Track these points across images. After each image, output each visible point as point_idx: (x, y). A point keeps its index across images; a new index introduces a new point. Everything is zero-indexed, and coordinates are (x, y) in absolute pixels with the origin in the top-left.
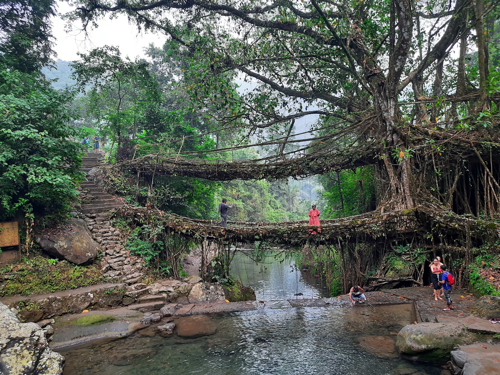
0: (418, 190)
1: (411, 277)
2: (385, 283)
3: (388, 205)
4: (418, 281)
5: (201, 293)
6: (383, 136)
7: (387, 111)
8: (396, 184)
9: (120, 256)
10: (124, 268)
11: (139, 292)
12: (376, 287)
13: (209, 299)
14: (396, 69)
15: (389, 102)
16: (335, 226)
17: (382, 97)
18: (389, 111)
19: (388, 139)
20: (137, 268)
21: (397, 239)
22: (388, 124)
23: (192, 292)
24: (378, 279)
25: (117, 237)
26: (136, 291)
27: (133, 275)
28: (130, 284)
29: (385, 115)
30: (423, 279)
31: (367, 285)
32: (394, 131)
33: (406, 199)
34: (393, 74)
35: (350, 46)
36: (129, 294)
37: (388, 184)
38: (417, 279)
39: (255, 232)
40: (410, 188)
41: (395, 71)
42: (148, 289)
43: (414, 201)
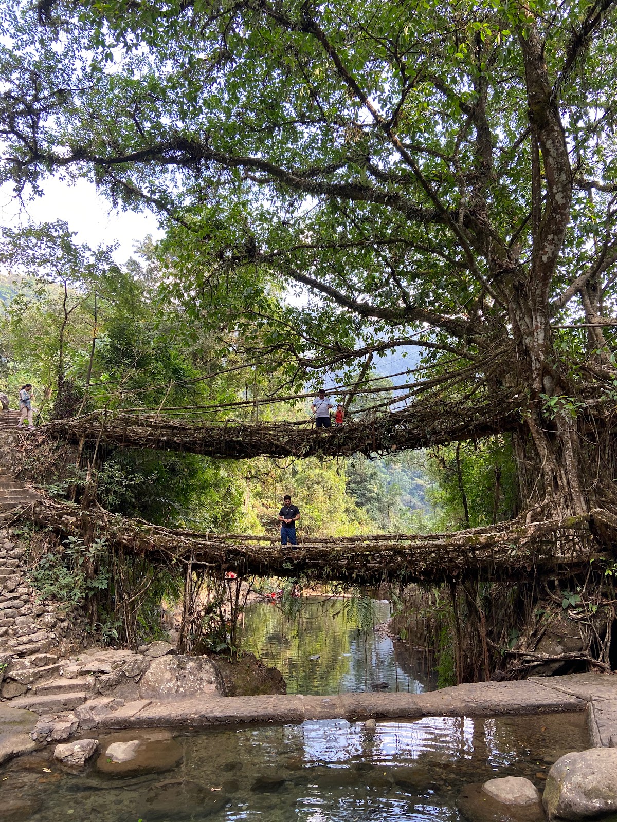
0: (595, 482)
1: (587, 652)
2: (536, 663)
3: (539, 509)
4: (599, 662)
5: (168, 675)
6: (527, 379)
7: (531, 334)
8: (552, 469)
9: (15, 598)
10: (17, 621)
11: (39, 672)
12: (520, 671)
13: (181, 690)
14: (545, 258)
15: (534, 317)
16: (437, 545)
17: (521, 308)
18: (535, 334)
19: (535, 386)
20: (44, 623)
21: (558, 575)
22: (533, 357)
23: (148, 674)
24: (522, 655)
25: (16, 562)
26: (32, 671)
27: (33, 637)
28: (21, 655)
29: (527, 341)
30: (609, 657)
31: (503, 666)
32: (545, 371)
33: (572, 499)
34: (540, 266)
35: (464, 223)
36: (17, 675)
37: (537, 469)
38: (598, 657)
39: (285, 555)
40: (580, 477)
41: (542, 261)
42: (59, 667)
43: (587, 502)
